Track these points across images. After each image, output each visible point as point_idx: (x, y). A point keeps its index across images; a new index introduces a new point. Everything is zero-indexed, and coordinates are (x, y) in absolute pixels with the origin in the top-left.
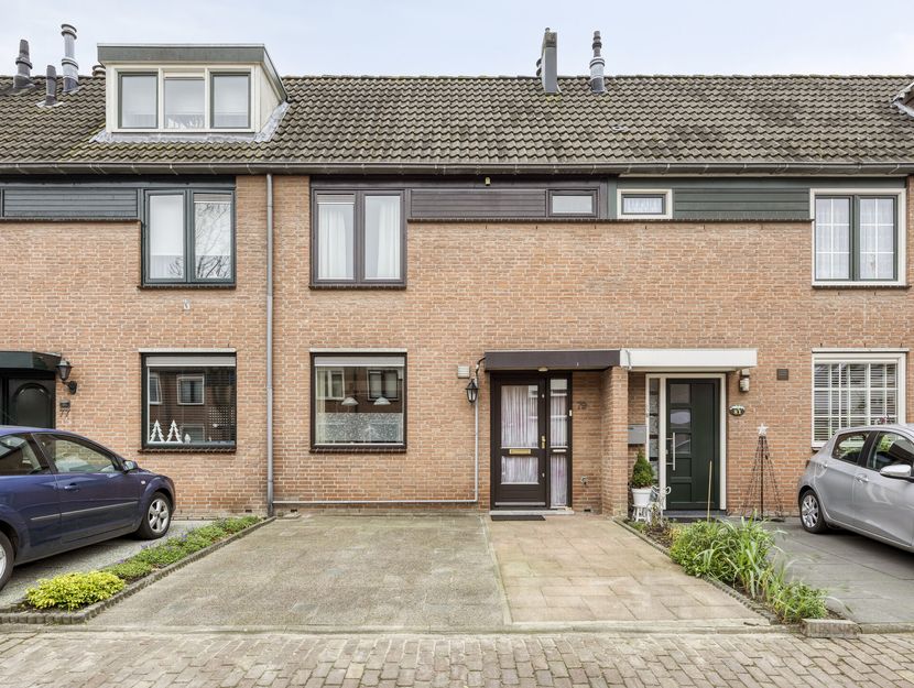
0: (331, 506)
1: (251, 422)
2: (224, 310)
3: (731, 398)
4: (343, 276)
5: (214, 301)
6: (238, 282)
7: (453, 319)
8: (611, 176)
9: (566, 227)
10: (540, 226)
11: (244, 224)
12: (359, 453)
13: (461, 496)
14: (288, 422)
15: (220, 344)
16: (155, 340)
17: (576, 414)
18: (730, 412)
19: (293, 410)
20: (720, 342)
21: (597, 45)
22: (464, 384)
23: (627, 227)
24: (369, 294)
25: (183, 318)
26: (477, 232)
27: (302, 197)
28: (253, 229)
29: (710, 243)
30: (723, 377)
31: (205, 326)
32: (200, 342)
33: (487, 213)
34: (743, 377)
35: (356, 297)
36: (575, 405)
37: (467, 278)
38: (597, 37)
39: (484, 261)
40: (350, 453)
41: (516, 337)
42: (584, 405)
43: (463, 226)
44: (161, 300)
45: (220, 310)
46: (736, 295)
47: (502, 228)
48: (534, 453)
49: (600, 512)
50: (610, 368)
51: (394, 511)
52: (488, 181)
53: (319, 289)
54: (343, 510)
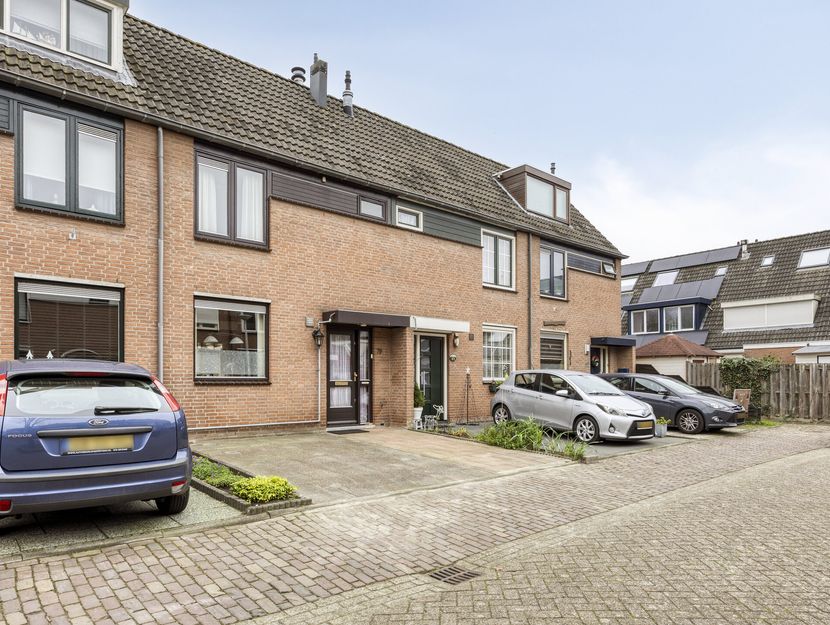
0: (211, 431)
1: (140, 356)
2: (113, 246)
3: (450, 350)
4: (214, 231)
5: (102, 235)
6: (127, 221)
7: (302, 281)
8: (394, 196)
9: (370, 225)
10: (356, 221)
11: (134, 167)
12: (236, 385)
13: (308, 418)
14: (175, 357)
15: (108, 279)
16: (35, 266)
17: (377, 357)
18: (449, 359)
19: (180, 346)
20: (445, 315)
21: (348, 81)
22: (311, 332)
23: (402, 232)
24: (243, 252)
25: (68, 247)
26: (318, 216)
27: (188, 156)
28: (140, 173)
29: (442, 251)
30: (445, 336)
31: (92, 259)
32: (87, 274)
33: (322, 204)
34: (456, 337)
35: (233, 252)
36: (376, 351)
37: (311, 250)
38: (348, 75)
39: (323, 240)
40: (228, 385)
41: (342, 299)
42: (380, 351)
43: (310, 210)
44: (42, 225)
45: (109, 245)
46: (452, 286)
47: (334, 217)
48: (350, 384)
49: (389, 425)
50: (405, 328)
51: (261, 433)
52: (324, 180)
53: (204, 240)
54: (222, 434)
